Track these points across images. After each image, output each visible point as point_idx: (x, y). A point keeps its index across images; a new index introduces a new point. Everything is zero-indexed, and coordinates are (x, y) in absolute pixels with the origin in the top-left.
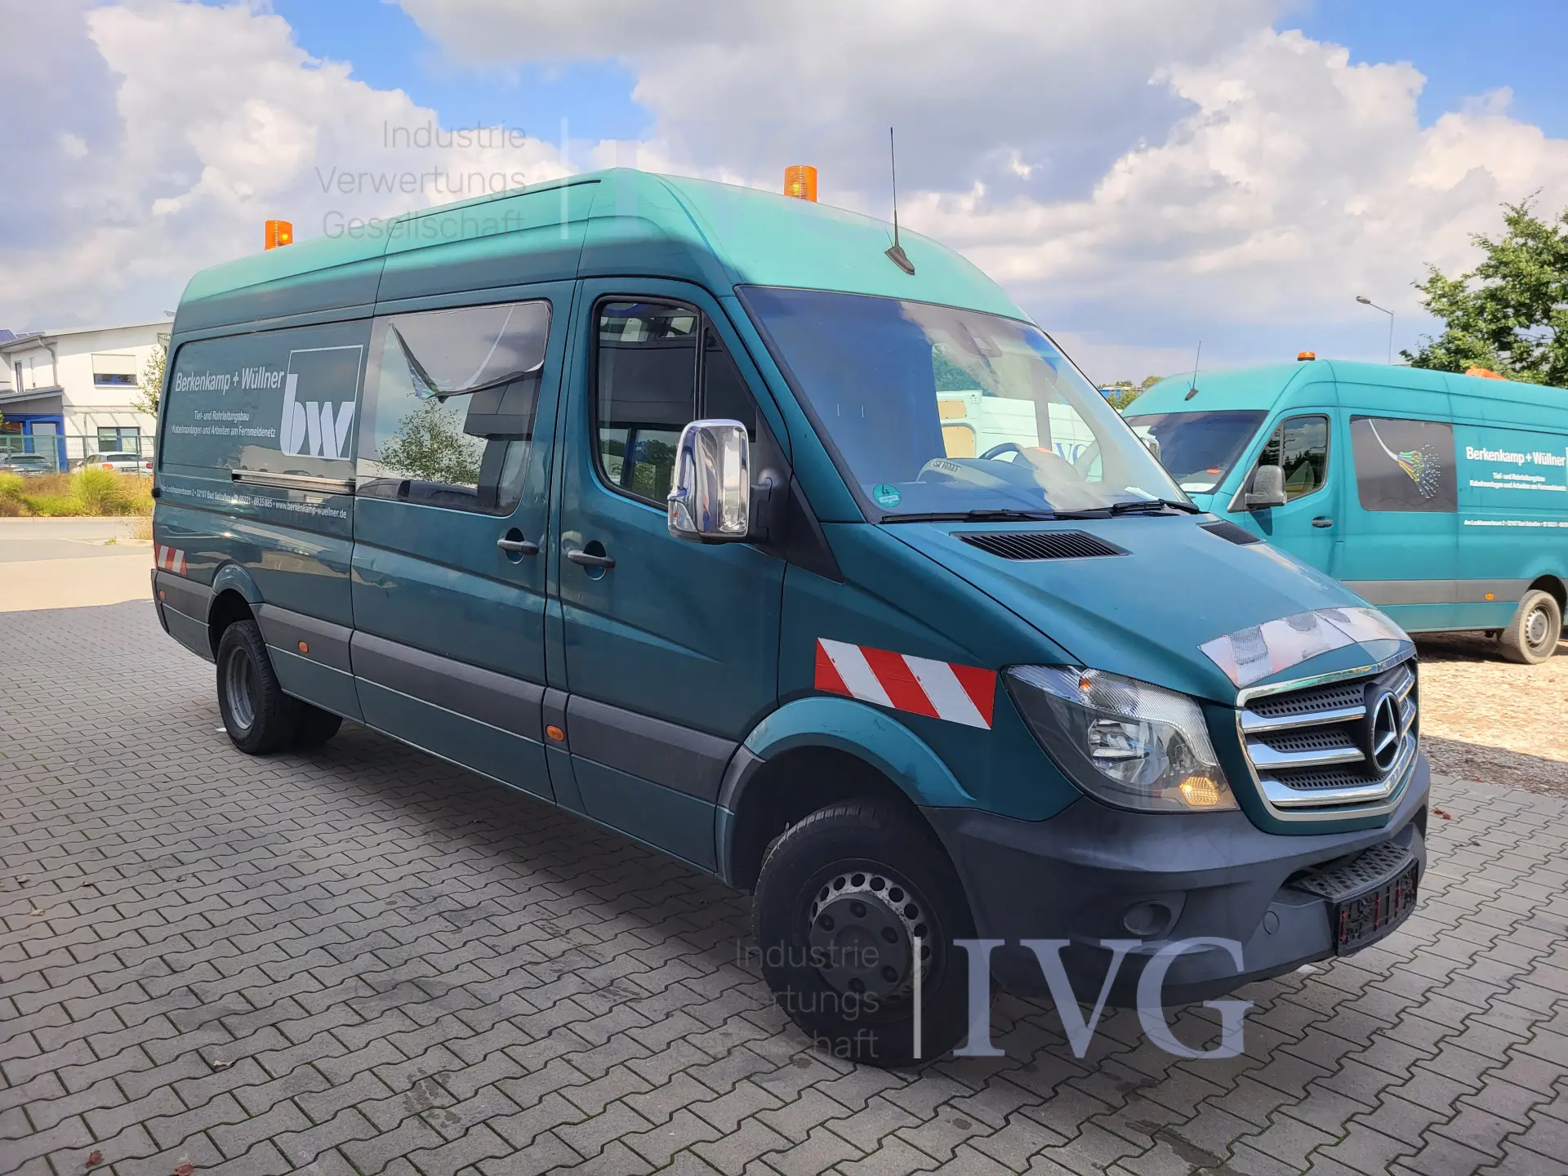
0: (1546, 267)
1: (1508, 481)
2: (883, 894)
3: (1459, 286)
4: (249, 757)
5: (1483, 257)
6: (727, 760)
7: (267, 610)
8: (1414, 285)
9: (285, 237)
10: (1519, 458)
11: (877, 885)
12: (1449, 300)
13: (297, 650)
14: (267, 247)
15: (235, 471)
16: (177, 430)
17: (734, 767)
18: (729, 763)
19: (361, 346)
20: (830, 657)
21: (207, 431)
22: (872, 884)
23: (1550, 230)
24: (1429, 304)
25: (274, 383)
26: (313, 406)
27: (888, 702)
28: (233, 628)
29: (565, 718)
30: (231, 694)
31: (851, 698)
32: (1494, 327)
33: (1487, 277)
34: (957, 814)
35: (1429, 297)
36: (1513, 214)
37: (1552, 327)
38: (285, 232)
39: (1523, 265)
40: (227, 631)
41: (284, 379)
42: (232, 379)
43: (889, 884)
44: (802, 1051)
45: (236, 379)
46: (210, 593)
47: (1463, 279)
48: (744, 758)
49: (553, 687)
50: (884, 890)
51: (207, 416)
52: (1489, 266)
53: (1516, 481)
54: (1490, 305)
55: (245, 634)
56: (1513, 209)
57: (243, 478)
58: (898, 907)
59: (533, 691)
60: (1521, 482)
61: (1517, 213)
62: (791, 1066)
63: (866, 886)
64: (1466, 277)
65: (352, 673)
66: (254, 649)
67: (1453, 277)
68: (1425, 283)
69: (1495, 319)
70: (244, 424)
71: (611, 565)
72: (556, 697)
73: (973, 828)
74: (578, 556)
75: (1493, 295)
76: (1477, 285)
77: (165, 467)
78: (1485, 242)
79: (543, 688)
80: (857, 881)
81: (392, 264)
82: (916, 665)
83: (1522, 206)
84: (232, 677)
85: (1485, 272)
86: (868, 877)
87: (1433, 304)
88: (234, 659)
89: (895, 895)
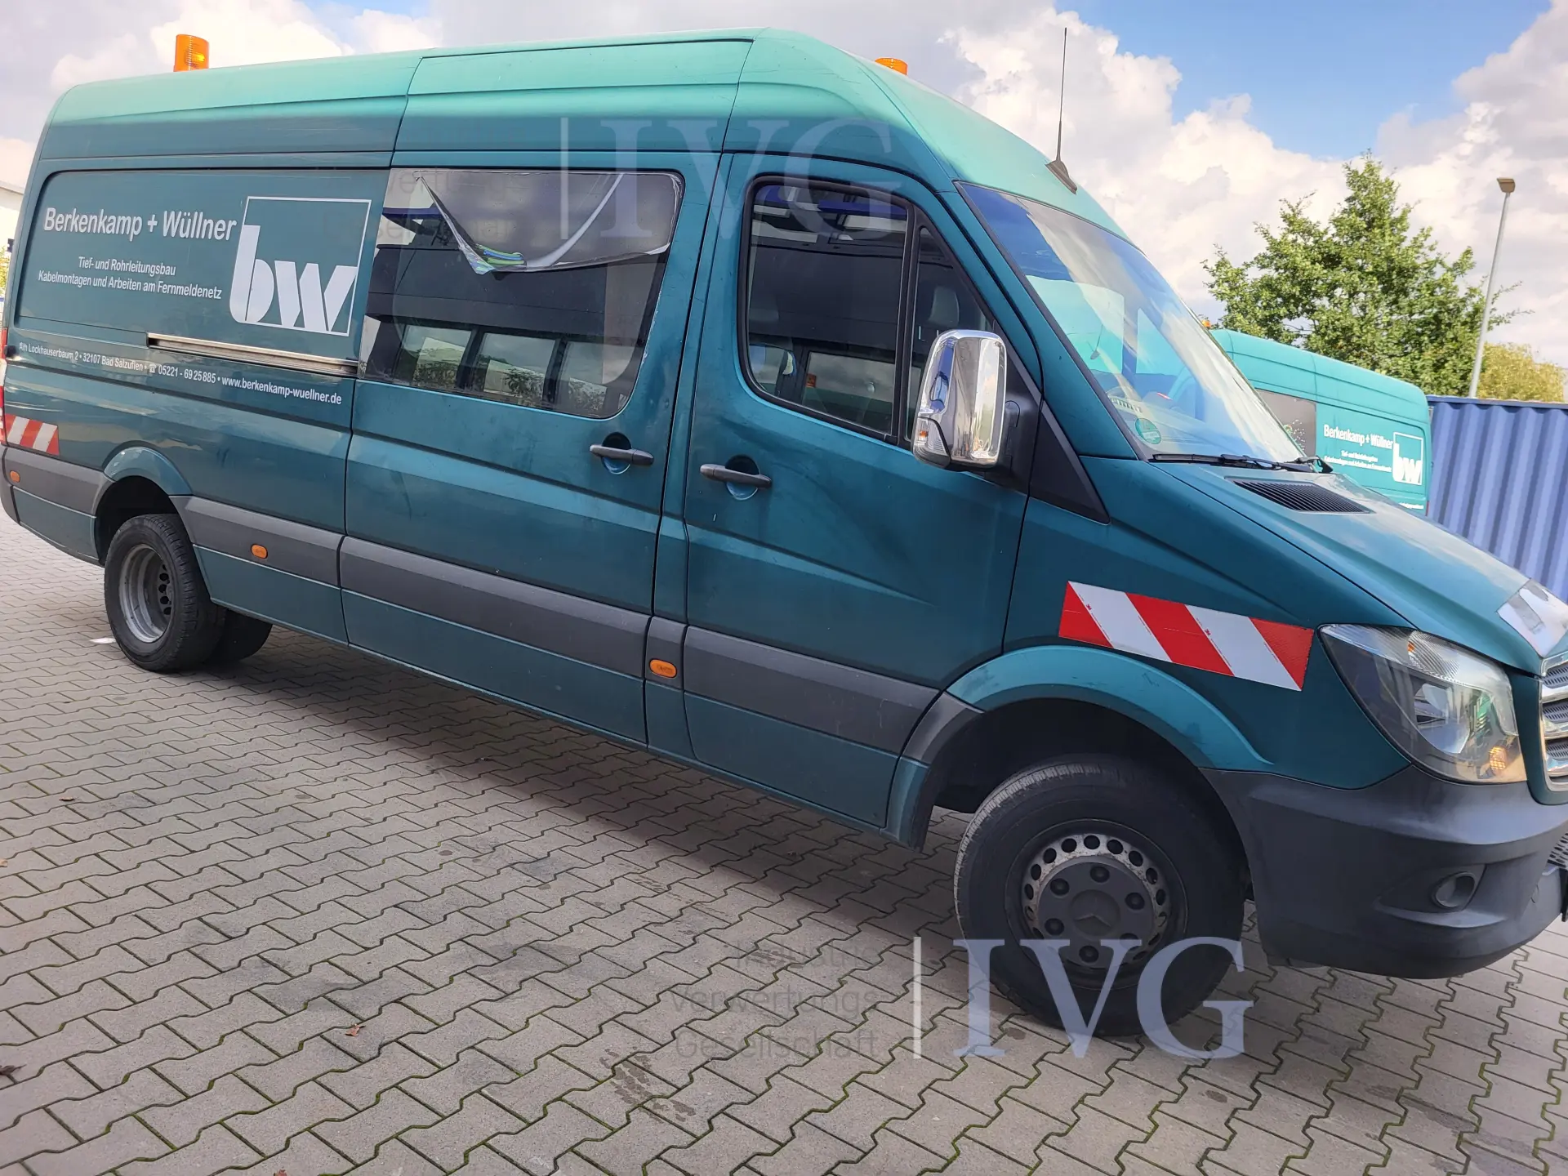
0: (1317, 264)
1: (1352, 459)
2: (1123, 858)
3: (1239, 273)
4: (156, 676)
5: (1262, 247)
6: (923, 709)
7: (197, 504)
8: (1203, 265)
9: (201, 58)
10: (1359, 439)
11: (1115, 848)
12: (1230, 285)
13: (249, 554)
14: (177, 68)
15: (151, 335)
16: (45, 277)
17: (935, 717)
18: (925, 713)
19: (370, 201)
20: (1085, 604)
21: (100, 282)
22: (1109, 846)
23: (1322, 230)
24: (1212, 286)
25: (219, 233)
26: (286, 268)
27: (1162, 655)
28: (137, 522)
29: (680, 653)
30: (125, 601)
31: (1109, 648)
32: (1267, 314)
33: (1263, 267)
34: (1249, 779)
35: (1213, 280)
36: (1289, 212)
37: (1314, 320)
38: (200, 52)
39: (1298, 259)
40: (126, 525)
41: (236, 232)
42: (144, 223)
43: (1127, 847)
44: (1007, 1020)
45: (152, 223)
46: (101, 481)
47: (1244, 267)
48: (949, 708)
49: (659, 616)
50: (1123, 853)
51: (101, 265)
52: (1265, 257)
53: (1357, 460)
54: (1266, 294)
55: (157, 530)
56: (1290, 207)
57: (161, 343)
58: (1140, 871)
59: (633, 621)
60: (1360, 461)
61: (1293, 211)
62: (1006, 1037)
63: (1103, 849)
64: (1248, 266)
65: (339, 586)
66: (171, 551)
67: (1236, 263)
68: (1212, 265)
69: (1268, 307)
70: (166, 279)
71: (767, 486)
72: (667, 629)
73: (1268, 793)
74: (718, 472)
75: (1268, 285)
76: (1255, 274)
77: (22, 321)
78: (1266, 234)
79: (648, 617)
80: (1092, 843)
81: (415, 107)
82: (1205, 618)
83: (1298, 205)
84: (128, 580)
85: (1262, 262)
86: (1103, 839)
87: (1216, 287)
88: (133, 559)
89: (1135, 859)
